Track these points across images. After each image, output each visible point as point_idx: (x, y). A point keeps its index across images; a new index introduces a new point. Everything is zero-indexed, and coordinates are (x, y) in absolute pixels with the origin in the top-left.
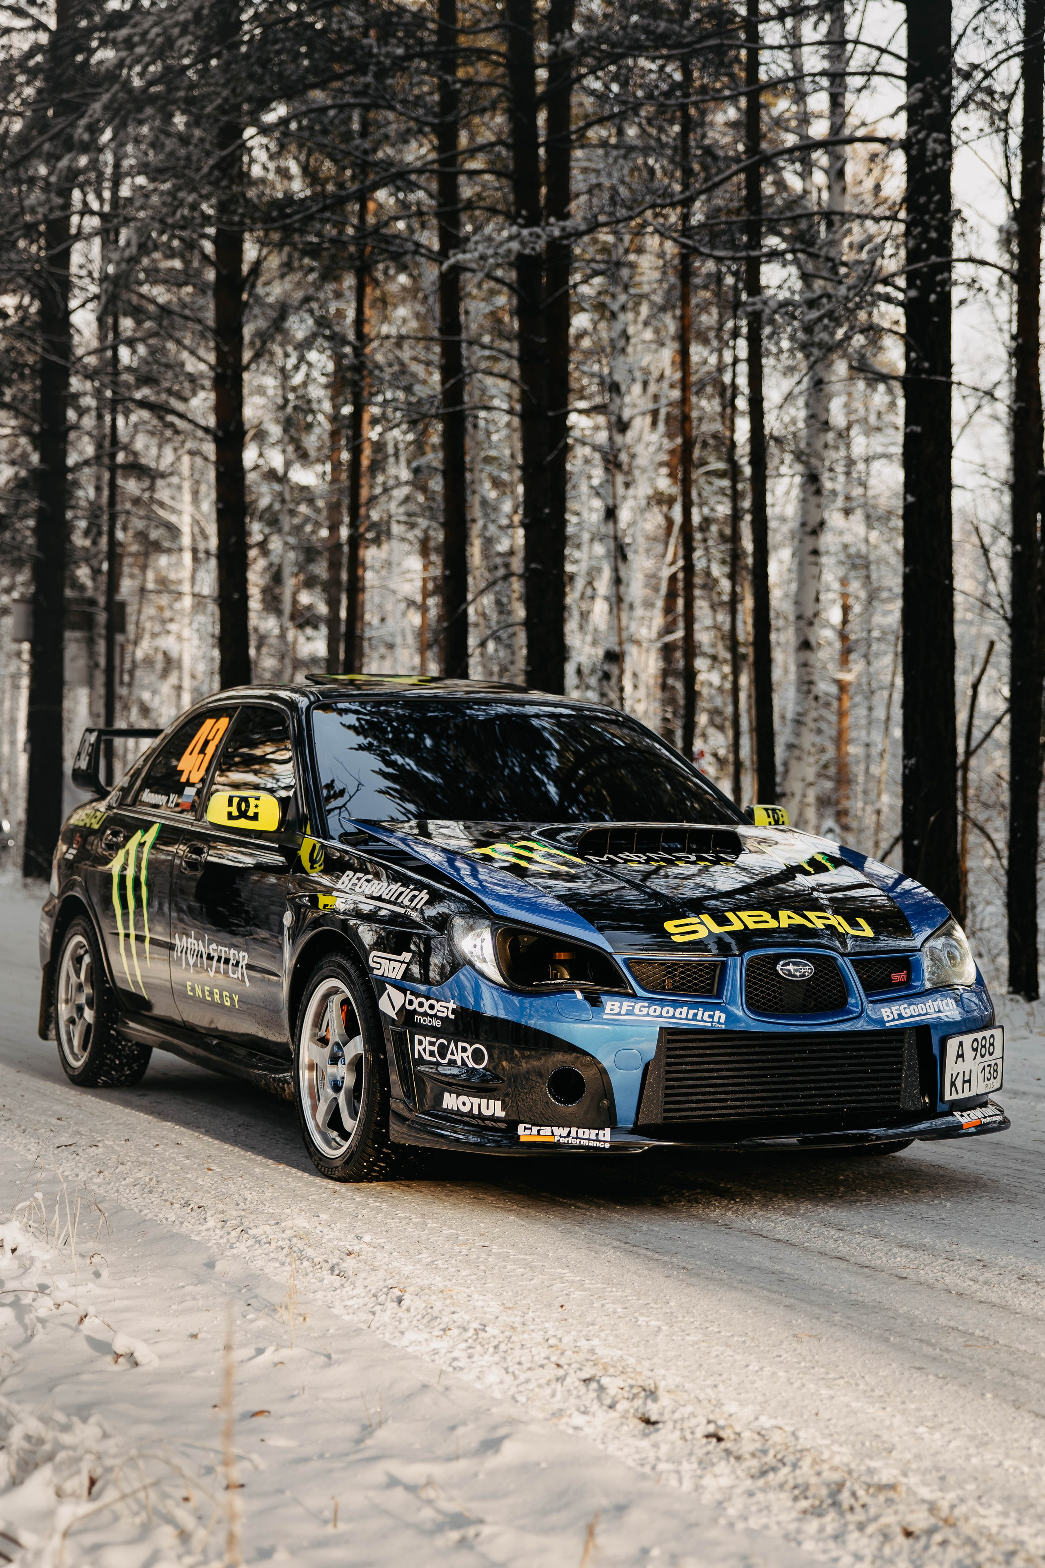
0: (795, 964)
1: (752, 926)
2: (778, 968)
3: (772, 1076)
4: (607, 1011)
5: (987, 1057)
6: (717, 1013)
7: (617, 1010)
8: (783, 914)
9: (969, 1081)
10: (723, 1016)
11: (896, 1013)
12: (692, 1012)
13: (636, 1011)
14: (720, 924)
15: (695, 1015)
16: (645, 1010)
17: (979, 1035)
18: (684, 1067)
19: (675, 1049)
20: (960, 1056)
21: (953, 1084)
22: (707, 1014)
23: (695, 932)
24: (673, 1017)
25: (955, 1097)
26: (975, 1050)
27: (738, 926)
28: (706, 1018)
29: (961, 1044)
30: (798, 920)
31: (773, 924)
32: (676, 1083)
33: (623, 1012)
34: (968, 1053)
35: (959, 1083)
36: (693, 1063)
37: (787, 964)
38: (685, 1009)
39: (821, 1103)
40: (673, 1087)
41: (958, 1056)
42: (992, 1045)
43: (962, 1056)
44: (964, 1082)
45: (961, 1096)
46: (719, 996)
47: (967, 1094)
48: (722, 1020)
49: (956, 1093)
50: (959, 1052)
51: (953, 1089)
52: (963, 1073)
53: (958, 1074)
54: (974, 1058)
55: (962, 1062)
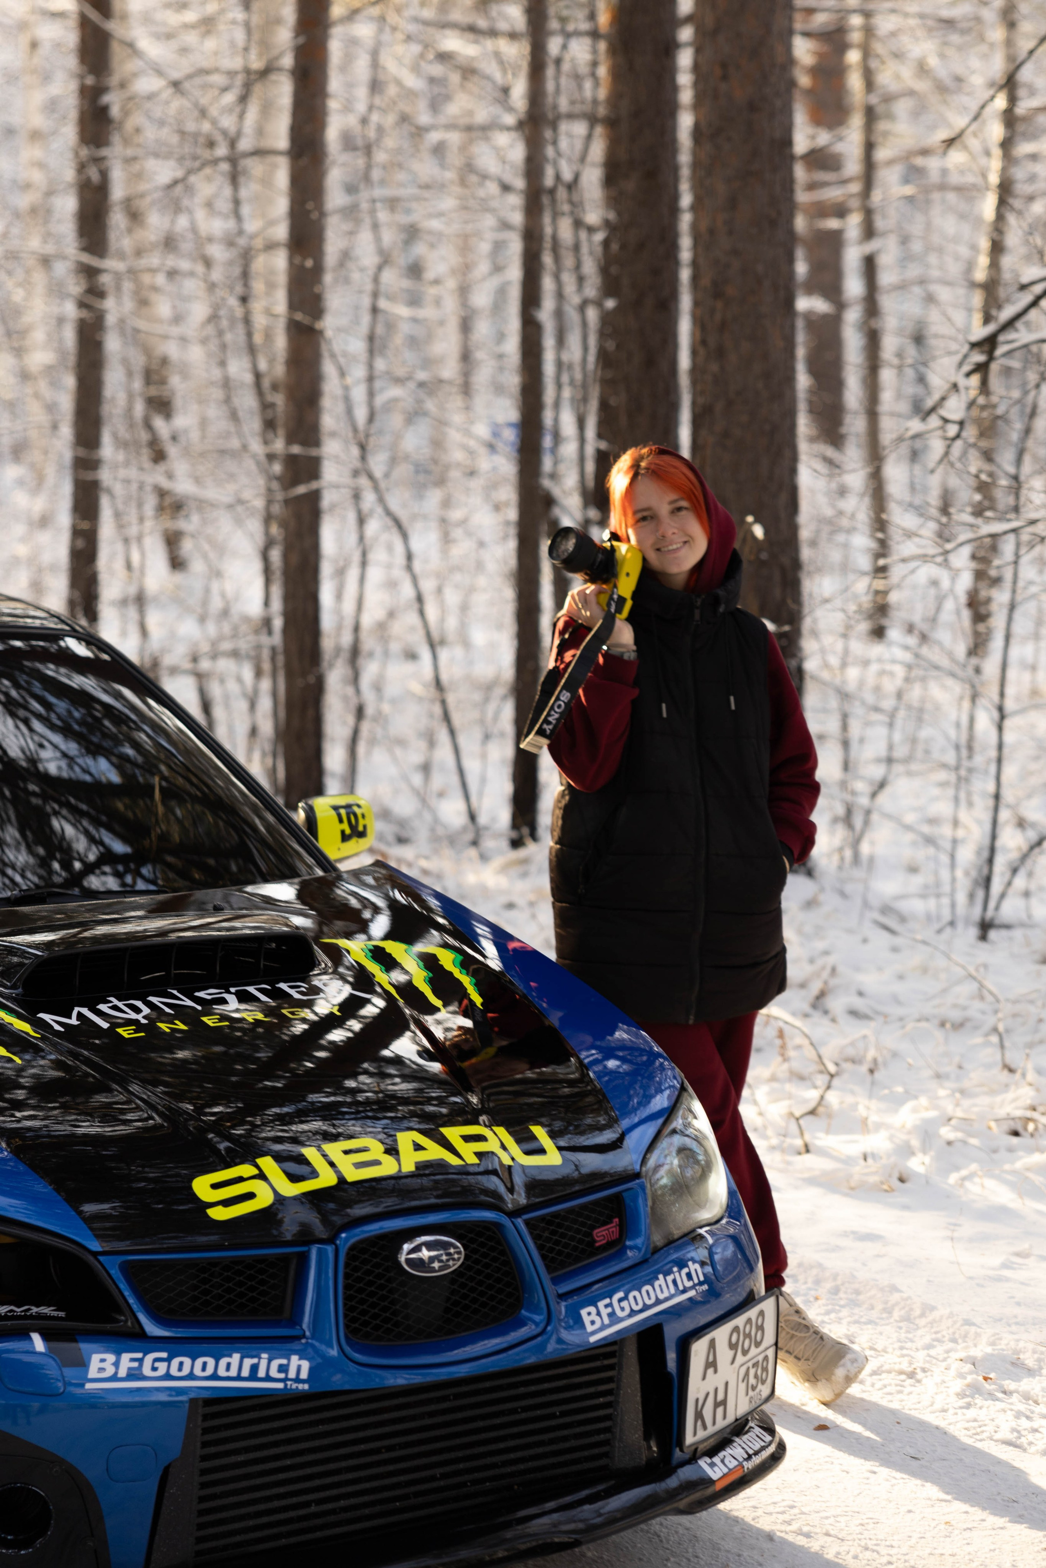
0: (429, 1246)
1: (352, 1175)
2: (402, 1258)
3: (390, 1448)
4: (93, 1373)
5: (754, 1351)
6: (295, 1359)
7: (110, 1371)
8: (405, 1139)
9: (724, 1403)
10: (305, 1365)
11: (605, 1312)
12: (248, 1362)
13: (147, 1371)
14: (294, 1178)
15: (254, 1368)
16: (162, 1367)
17: (742, 1320)
18: (233, 1459)
19: (218, 1429)
20: (711, 1364)
21: (699, 1415)
22: (275, 1364)
23: (250, 1196)
24: (214, 1377)
25: (701, 1434)
26: (733, 1346)
27: (326, 1179)
28: (274, 1373)
29: (714, 1343)
30: (434, 1152)
31: (388, 1167)
32: (218, 1489)
33: (122, 1373)
34: (724, 1354)
35: (710, 1409)
36: (247, 1450)
37: (417, 1249)
38: (236, 1357)
40: (214, 1497)
41: (708, 1366)
42: (761, 1328)
43: (715, 1364)
44: (717, 1405)
45: (712, 1430)
46: (295, 1320)
47: (720, 1424)
48: (304, 1375)
49: (705, 1427)
50: (711, 1359)
51: (699, 1423)
52: (716, 1390)
53: (707, 1394)
54: (733, 1362)
55: (716, 1371)
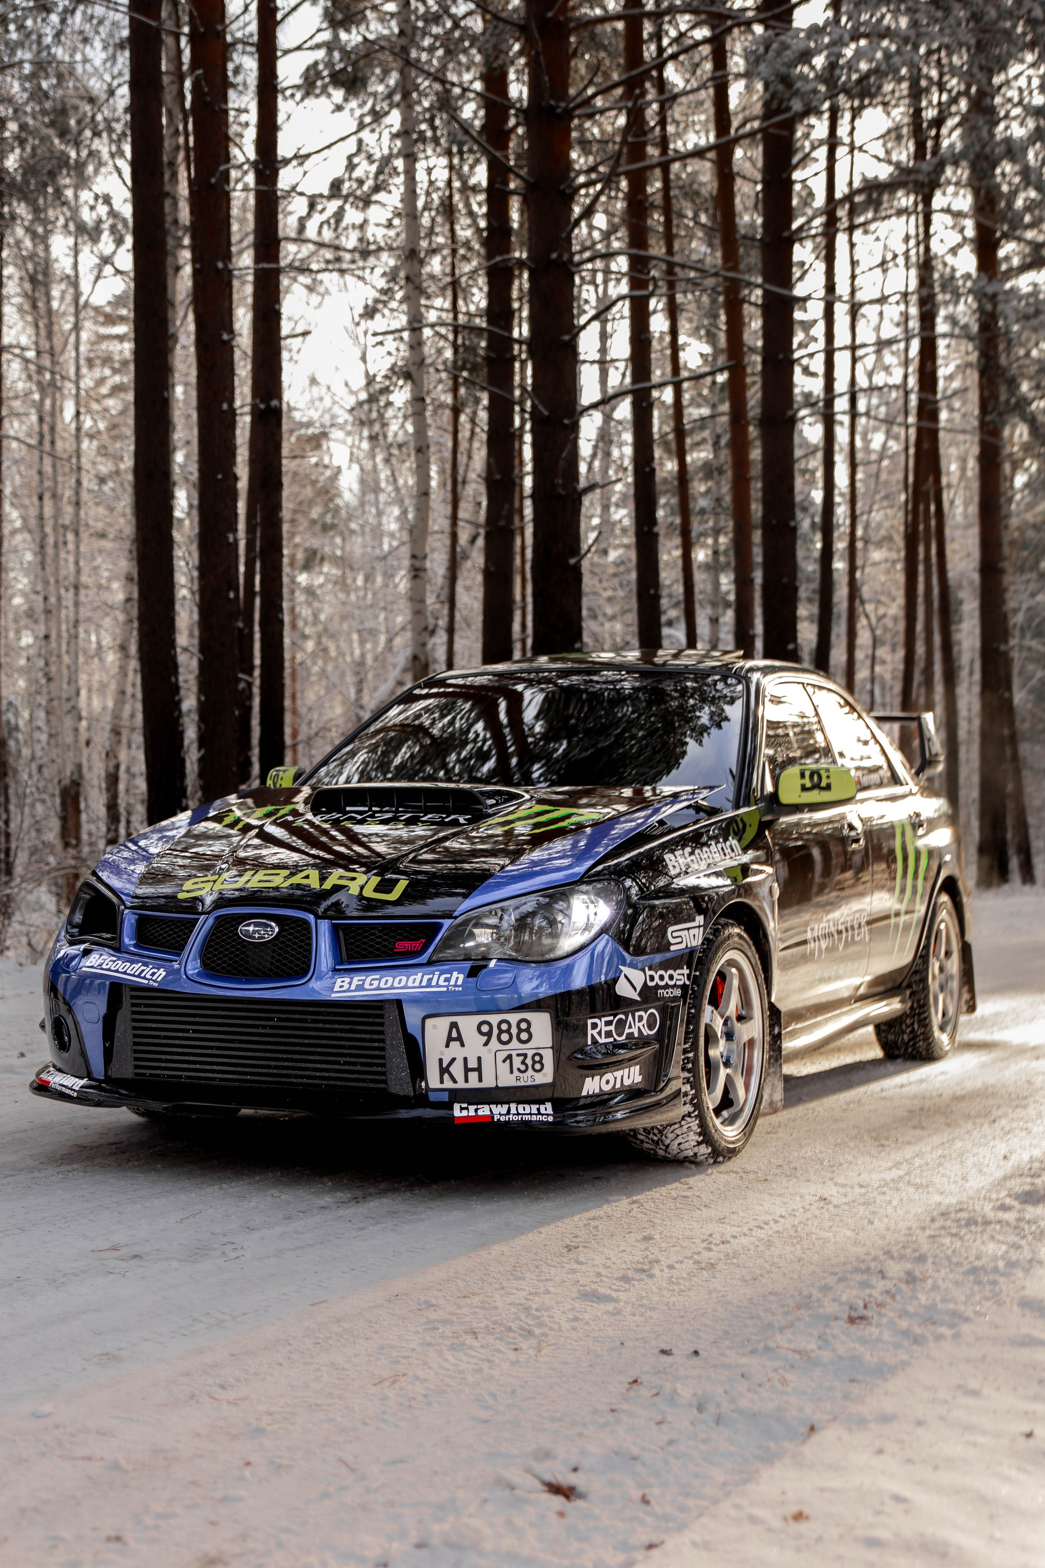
0: (256, 924)
2: (240, 928)
4: (88, 962)
5: (515, 1044)
6: (161, 971)
9: (479, 1069)
10: (163, 975)
11: (356, 983)
12: (142, 968)
13: (104, 965)
15: (143, 971)
17: (494, 1019)
18: (150, 1025)
19: (139, 1005)
20: (455, 1038)
21: (444, 1070)
22: (152, 971)
23: (203, 889)
25: (448, 1084)
26: (487, 1034)
28: (148, 975)
29: (454, 1025)
33: (96, 965)
34: (472, 1037)
35: (457, 1070)
37: (249, 925)
39: (296, 1077)
40: (142, 1044)
41: (450, 1039)
42: (525, 1031)
43: (459, 1039)
44: (467, 1070)
45: (461, 1084)
47: (474, 1082)
48: (161, 979)
49: (455, 1081)
50: (454, 1034)
51: (446, 1076)
52: (465, 1059)
53: (453, 1060)
54: (486, 1044)
55: (463, 1045)
